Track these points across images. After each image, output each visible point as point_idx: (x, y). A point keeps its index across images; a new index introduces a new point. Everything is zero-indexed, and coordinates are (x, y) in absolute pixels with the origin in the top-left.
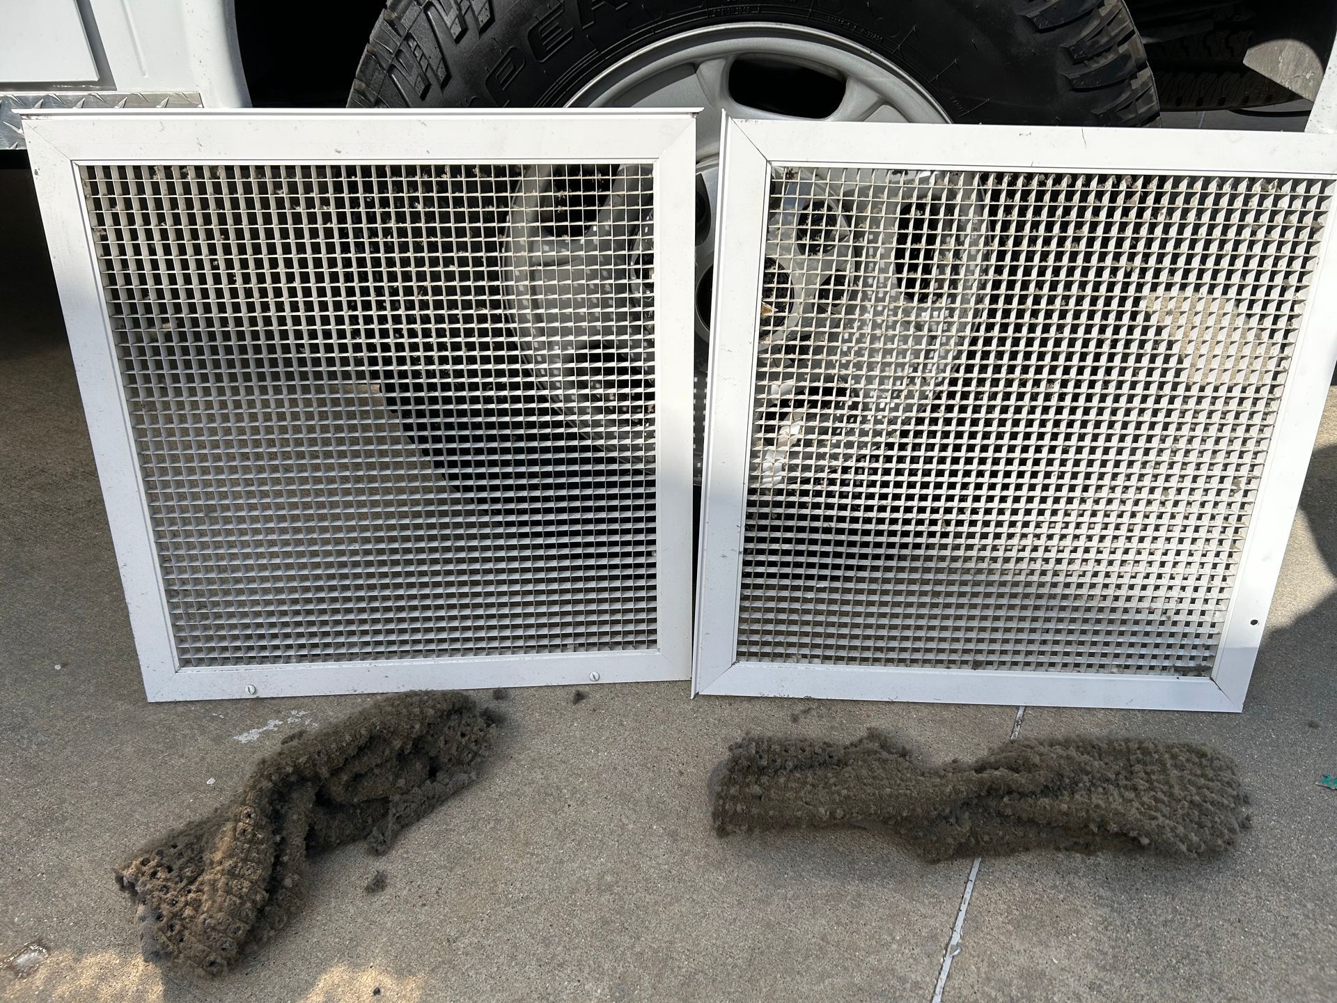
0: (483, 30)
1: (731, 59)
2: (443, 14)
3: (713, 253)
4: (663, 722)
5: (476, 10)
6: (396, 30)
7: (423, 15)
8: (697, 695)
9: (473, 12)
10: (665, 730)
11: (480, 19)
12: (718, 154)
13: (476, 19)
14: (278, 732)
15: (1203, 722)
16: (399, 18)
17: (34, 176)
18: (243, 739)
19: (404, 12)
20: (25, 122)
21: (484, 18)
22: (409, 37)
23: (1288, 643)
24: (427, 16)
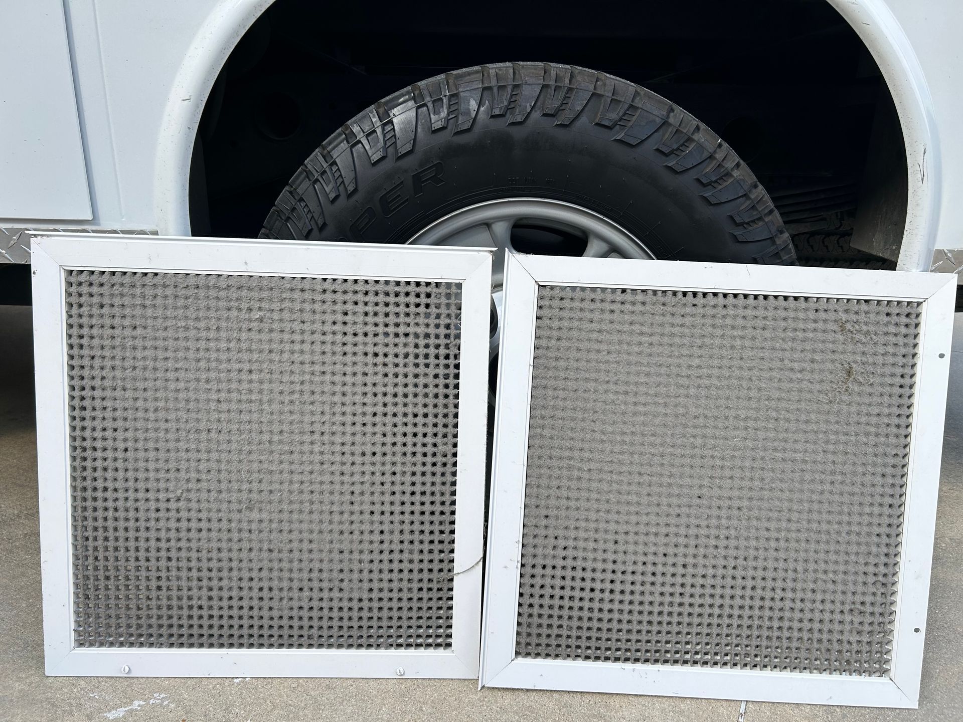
0: (349, 196)
1: (512, 222)
2: (325, 187)
3: (498, 345)
4: (456, 709)
5: (347, 183)
6: (293, 196)
7: (311, 187)
8: (483, 687)
9: (344, 184)
10: (457, 716)
11: (348, 188)
12: (502, 285)
13: (346, 189)
14: (141, 710)
15: (889, 716)
16: (295, 189)
17: (32, 275)
18: (111, 715)
19: (299, 185)
20: (32, 240)
21: (351, 188)
22: (301, 200)
23: (946, 656)
24: (314, 187)
